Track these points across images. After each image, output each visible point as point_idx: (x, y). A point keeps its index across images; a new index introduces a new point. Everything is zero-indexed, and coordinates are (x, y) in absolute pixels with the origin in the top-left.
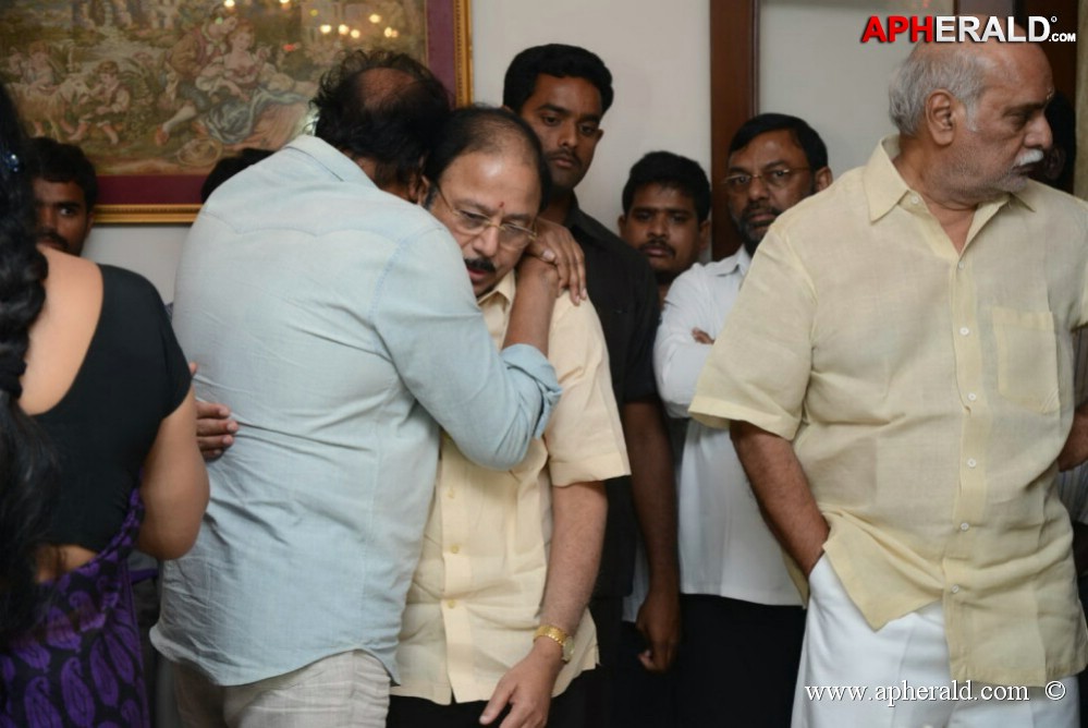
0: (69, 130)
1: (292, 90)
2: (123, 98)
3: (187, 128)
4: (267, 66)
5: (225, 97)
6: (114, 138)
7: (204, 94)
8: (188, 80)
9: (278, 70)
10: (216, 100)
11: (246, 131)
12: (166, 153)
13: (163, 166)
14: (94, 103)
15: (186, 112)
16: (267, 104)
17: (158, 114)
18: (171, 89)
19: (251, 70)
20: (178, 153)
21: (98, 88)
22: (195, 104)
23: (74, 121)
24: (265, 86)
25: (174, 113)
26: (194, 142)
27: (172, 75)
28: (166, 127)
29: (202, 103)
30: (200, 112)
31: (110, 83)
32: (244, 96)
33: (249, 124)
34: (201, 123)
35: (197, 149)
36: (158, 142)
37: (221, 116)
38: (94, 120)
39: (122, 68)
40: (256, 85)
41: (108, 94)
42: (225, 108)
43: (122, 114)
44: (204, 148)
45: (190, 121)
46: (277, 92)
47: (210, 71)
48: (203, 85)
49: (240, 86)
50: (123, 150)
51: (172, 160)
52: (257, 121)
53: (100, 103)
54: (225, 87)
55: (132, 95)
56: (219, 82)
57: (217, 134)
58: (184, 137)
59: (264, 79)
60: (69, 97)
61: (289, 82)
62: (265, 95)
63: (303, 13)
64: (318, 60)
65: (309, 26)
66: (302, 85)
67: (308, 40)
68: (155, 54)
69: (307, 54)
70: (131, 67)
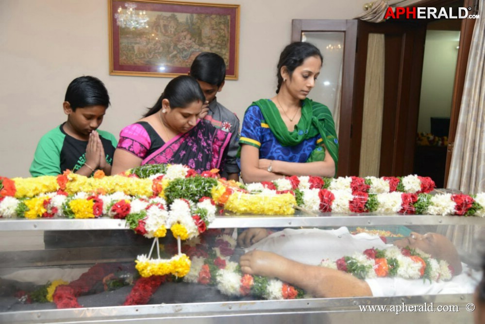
0: (149, 55)
1: (199, 49)
2: (161, 48)
3: (175, 56)
4: (194, 43)
5: (184, 49)
6: (159, 58)
7: (179, 49)
8: (176, 45)
9: (196, 44)
10: (182, 50)
11: (188, 58)
14: (155, 49)
15: (175, 53)
16: (193, 51)
17: (169, 52)
18: (172, 47)
19: (190, 44)
22: (177, 51)
23: (150, 53)
25: (172, 52)
26: (177, 59)
27: (172, 44)
28: (171, 56)
29: (179, 51)
30: (178, 53)
32: (188, 49)
33: (189, 56)
34: (178, 55)
35: (177, 61)
36: (169, 59)
37: (183, 54)
38: (155, 53)
40: (191, 47)
41: (158, 48)
42: (184, 52)
43: (161, 52)
46: (196, 49)
47: (181, 43)
48: (179, 47)
49: (188, 47)
52: (191, 55)
53: (156, 50)
54: (184, 48)
55: (163, 48)
56: (183, 46)
57: (182, 58)
59: (192, 46)
60: (149, 48)
61: (198, 47)
62: (193, 49)
63: (203, 31)
64: (205, 42)
65: (203, 35)
66: (201, 48)
67: (203, 37)
68: (169, 39)
69: (203, 41)
70: (163, 42)
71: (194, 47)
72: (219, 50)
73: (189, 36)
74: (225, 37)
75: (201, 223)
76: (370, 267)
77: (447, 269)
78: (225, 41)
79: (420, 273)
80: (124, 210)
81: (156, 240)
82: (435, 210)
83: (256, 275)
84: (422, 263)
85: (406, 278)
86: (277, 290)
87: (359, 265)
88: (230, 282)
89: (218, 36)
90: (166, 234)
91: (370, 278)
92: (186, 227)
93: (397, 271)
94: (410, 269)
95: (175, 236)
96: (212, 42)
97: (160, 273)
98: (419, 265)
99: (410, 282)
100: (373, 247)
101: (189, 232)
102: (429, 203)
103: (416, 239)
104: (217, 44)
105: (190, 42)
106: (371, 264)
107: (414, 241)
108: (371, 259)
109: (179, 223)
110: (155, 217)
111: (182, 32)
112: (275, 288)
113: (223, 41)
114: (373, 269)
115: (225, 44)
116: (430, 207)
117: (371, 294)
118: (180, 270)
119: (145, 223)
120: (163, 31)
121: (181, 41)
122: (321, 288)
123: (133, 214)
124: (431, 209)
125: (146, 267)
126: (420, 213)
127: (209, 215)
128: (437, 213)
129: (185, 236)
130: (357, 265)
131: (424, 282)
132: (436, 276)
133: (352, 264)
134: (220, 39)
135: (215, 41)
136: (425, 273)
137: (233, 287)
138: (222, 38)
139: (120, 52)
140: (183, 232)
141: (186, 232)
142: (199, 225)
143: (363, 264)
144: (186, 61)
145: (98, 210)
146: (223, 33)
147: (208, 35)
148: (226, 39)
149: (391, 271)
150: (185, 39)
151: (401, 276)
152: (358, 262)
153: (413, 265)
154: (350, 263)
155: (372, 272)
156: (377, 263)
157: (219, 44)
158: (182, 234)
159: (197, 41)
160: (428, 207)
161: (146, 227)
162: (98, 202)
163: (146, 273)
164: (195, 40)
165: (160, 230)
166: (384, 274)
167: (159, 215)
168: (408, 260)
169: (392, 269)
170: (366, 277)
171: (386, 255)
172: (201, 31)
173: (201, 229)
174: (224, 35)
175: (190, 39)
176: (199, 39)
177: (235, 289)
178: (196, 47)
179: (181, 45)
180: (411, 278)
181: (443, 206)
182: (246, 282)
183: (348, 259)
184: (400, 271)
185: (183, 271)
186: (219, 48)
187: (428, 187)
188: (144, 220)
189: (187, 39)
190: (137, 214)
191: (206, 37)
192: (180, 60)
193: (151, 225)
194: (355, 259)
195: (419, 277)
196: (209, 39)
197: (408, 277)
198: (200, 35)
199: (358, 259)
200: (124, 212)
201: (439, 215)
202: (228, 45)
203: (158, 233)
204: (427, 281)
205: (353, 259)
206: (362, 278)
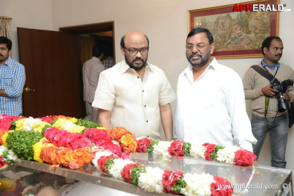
1: (246, 36)
2: (220, 39)
3: (229, 43)
4: (243, 32)
5: (236, 38)
6: (218, 46)
7: (232, 38)
8: (230, 36)
9: (244, 33)
10: (234, 38)
11: (238, 43)
12: (226, 48)
13: (226, 50)
15: (229, 41)
16: (242, 39)
17: (225, 41)
18: (227, 38)
19: (240, 33)
20: (228, 47)
21: (217, 38)
22: (231, 40)
24: (242, 36)
25: (227, 41)
26: (230, 45)
27: (228, 35)
28: (226, 43)
29: (232, 39)
30: (232, 41)
31: (218, 37)
32: (238, 37)
33: (239, 42)
34: (231, 42)
35: (231, 47)
36: (225, 46)
37: (235, 41)
38: (216, 43)
39: (220, 35)
41: (218, 39)
42: (235, 40)
43: (220, 42)
44: (232, 46)
45: (230, 42)
46: (244, 36)
47: (233, 34)
49: (238, 36)
50: (220, 48)
51: (227, 48)
52: (240, 41)
53: (217, 40)
54: (236, 36)
56: (235, 36)
57: (234, 44)
58: (229, 45)
59: (242, 34)
61: (246, 34)
62: (242, 37)
63: (249, 23)
64: (251, 30)
65: (250, 25)
66: (248, 35)
67: (249, 27)
68: (225, 32)
69: (249, 30)
70: (221, 34)
71: (243, 35)
72: (262, 35)
73: (239, 28)
74: (267, 24)
78: (267, 27)
89: (261, 24)
96: (256, 29)
104: (260, 30)
105: (239, 32)
111: (235, 25)
113: (265, 28)
115: (268, 30)
120: (221, 27)
121: (233, 32)
134: (263, 26)
135: (259, 28)
138: (265, 25)
144: (237, 46)
146: (265, 21)
147: (253, 25)
148: (268, 26)
150: (237, 30)
157: (263, 30)
159: (245, 30)
164: (244, 30)
172: (248, 22)
174: (266, 23)
175: (240, 30)
176: (246, 29)
178: (244, 35)
179: (233, 35)
186: (262, 33)
189: (238, 30)
191: (252, 26)
192: (233, 45)
196: (254, 28)
198: (247, 25)
202: (270, 30)
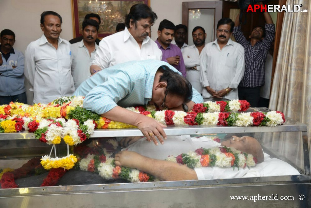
2: (104, 23)
4: (123, 19)
6: (102, 29)
7: (114, 23)
8: (112, 21)
10: (116, 23)
15: (112, 25)
17: (108, 25)
18: (110, 22)
19: (121, 19)
22: (113, 24)
25: (110, 25)
27: (110, 20)
28: (109, 27)
29: (114, 24)
30: (114, 25)
35: (113, 30)
36: (108, 29)
39: (103, 19)
43: (103, 25)
50: (104, 30)
51: (110, 32)
56: (116, 21)
59: (122, 21)
70: (105, 19)
73: (120, 15)
75: (82, 134)
76: (198, 160)
77: (252, 160)
79: (231, 164)
80: (33, 127)
81: (54, 146)
82: (240, 123)
83: (123, 166)
84: (233, 157)
85: (221, 167)
86: (136, 176)
87: (191, 159)
88: (106, 171)
90: (61, 142)
91: (198, 168)
92: (72, 138)
93: (215, 163)
94: (224, 161)
95: (66, 143)
97: (55, 167)
98: (230, 159)
99: (224, 170)
100: (202, 147)
101: (74, 141)
102: (237, 119)
103: (235, 140)
106: (198, 159)
107: (234, 142)
108: (199, 155)
109: (68, 134)
110: (53, 131)
111: (116, 12)
112: (134, 175)
114: (199, 162)
116: (237, 121)
117: (197, 178)
118: (67, 165)
119: (45, 136)
120: (104, 12)
121: (115, 18)
122: (163, 175)
123: (38, 130)
124: (238, 123)
125: (46, 163)
126: (231, 126)
127: (90, 130)
128: (242, 125)
129: (72, 143)
130: (190, 159)
131: (234, 169)
132: (243, 165)
133: (186, 159)
136: (235, 164)
137: (107, 174)
139: (79, 26)
140: (70, 140)
141: (72, 141)
142: (82, 136)
143: (194, 158)
145: (19, 127)
149: (211, 163)
150: (118, 17)
151: (218, 166)
152: (191, 157)
153: (226, 159)
154: (185, 158)
155: (199, 164)
156: (202, 158)
158: (69, 142)
160: (236, 121)
161: (46, 138)
162: (19, 122)
163: (47, 167)
165: (56, 140)
166: (207, 165)
167: (56, 130)
168: (224, 155)
169: (212, 162)
170: (195, 167)
171: (210, 152)
173: (82, 139)
175: (121, 17)
177: (109, 175)
179: (115, 21)
180: (225, 167)
181: (246, 120)
182: (116, 171)
183: (184, 155)
184: (217, 163)
185: (68, 166)
187: (245, 107)
188: (45, 133)
190: (41, 130)
193: (49, 137)
194: (188, 155)
195: (231, 166)
197: (222, 166)
199: (191, 155)
200: (34, 128)
201: (243, 126)
203: (54, 142)
204: (236, 168)
205: (187, 155)
206: (192, 168)
